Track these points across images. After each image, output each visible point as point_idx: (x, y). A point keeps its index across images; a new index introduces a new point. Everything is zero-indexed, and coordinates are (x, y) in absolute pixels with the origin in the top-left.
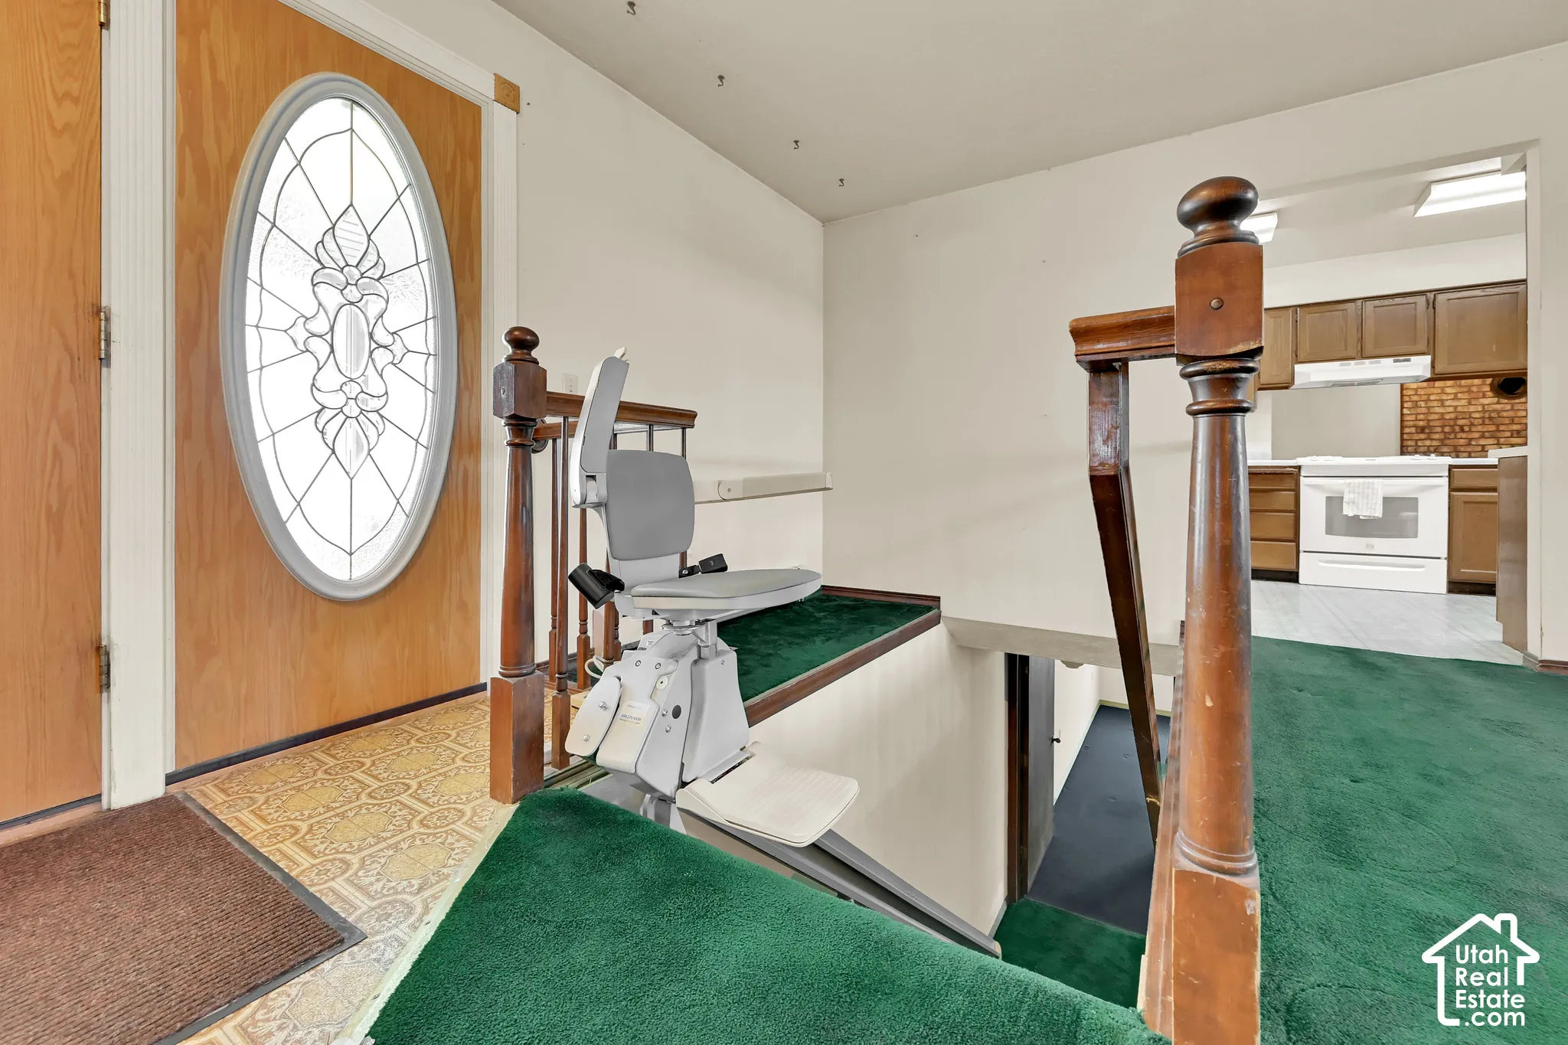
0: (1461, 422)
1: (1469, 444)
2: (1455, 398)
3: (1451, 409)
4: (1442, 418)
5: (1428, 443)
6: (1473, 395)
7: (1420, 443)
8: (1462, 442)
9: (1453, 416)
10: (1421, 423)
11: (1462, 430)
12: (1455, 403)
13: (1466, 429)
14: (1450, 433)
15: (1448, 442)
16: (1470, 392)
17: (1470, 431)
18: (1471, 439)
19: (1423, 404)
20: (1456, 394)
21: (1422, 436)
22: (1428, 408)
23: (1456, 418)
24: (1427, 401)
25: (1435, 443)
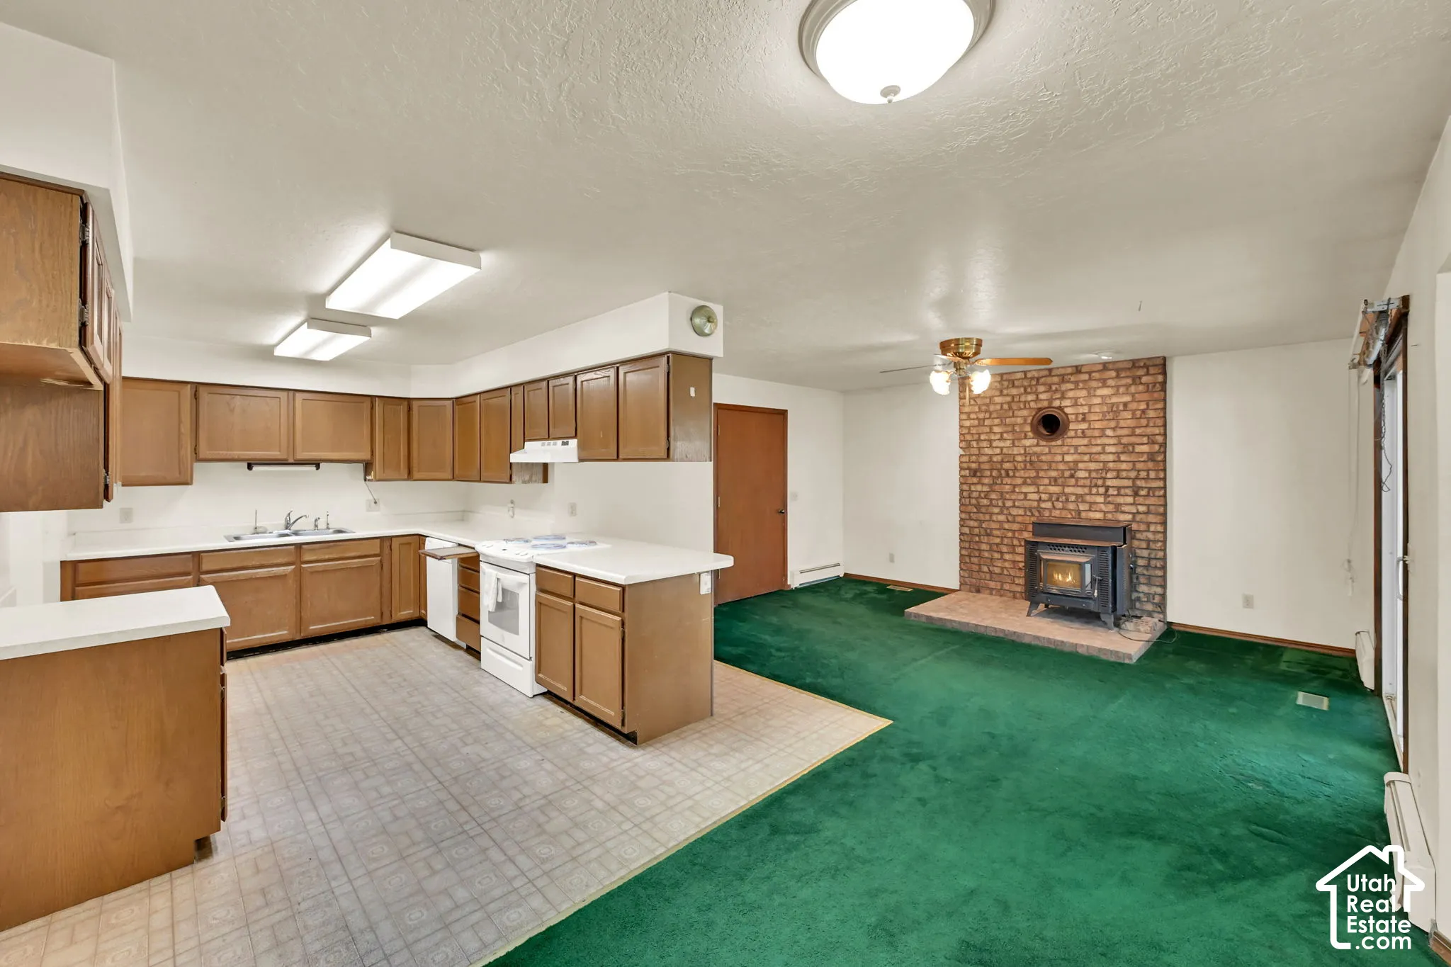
0: (1007, 466)
1: (1013, 491)
2: (1001, 439)
3: (998, 451)
4: (990, 461)
5: (979, 488)
6: (1017, 436)
7: (973, 488)
8: (1007, 488)
9: (999, 458)
10: (974, 466)
11: (1008, 475)
12: (1001, 444)
13: (1011, 473)
14: (997, 478)
15: (997, 488)
16: (1013, 431)
17: (1014, 476)
18: (1014, 486)
19: (974, 444)
20: (1002, 434)
21: (975, 480)
22: (979, 448)
23: (1002, 461)
24: (978, 440)
25: (986, 489)
